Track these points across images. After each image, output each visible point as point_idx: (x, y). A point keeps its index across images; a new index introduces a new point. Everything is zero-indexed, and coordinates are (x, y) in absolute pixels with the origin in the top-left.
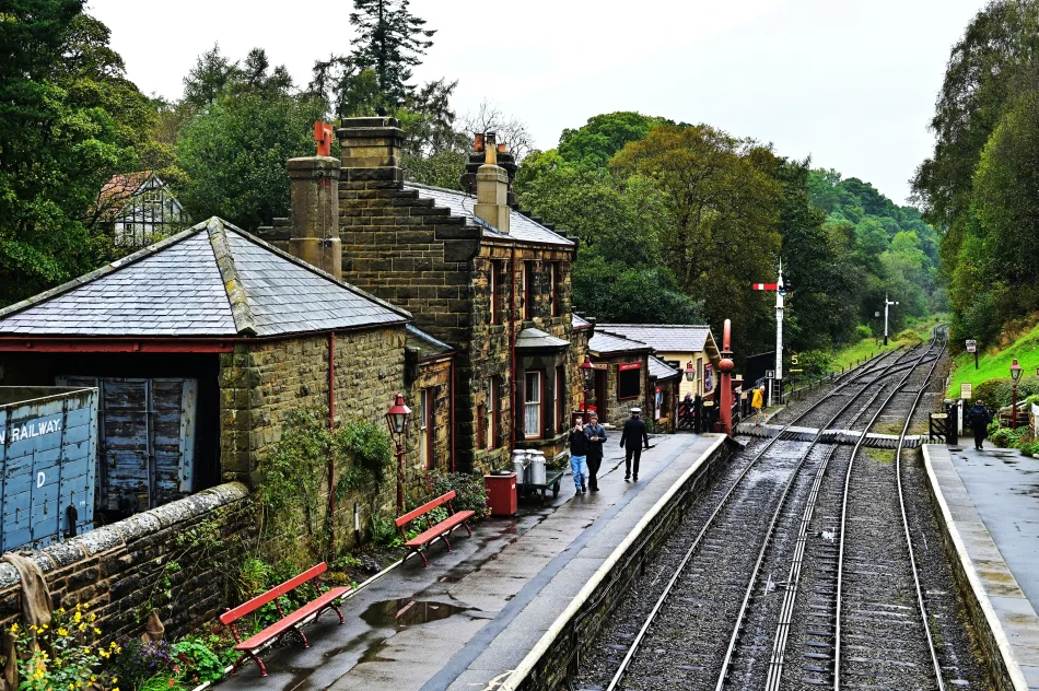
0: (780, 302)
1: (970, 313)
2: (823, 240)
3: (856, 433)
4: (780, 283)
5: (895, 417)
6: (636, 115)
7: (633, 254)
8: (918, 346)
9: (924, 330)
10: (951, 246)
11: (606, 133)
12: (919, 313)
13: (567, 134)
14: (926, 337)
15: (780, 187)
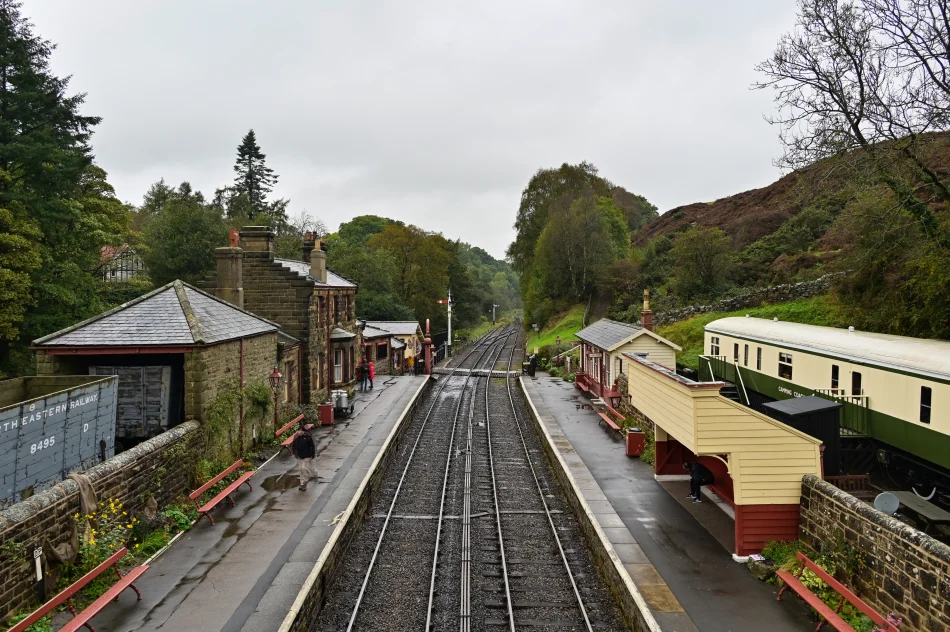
0: (449, 309)
1: (535, 313)
2: (467, 278)
3: (488, 371)
4: (450, 300)
5: (503, 362)
6: (375, 217)
7: (381, 288)
8: (508, 325)
9: (510, 317)
10: (525, 281)
11: (361, 225)
12: (508, 309)
13: (342, 225)
14: (512, 320)
15: (446, 254)
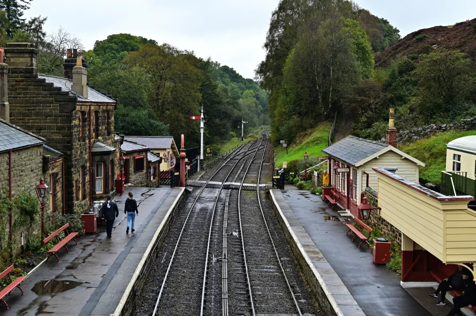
0: (202, 125)
1: (283, 129)
2: (217, 96)
3: (239, 184)
4: (202, 116)
5: (253, 175)
6: (129, 35)
7: (136, 104)
8: (256, 141)
9: (257, 133)
10: (273, 99)
11: (116, 43)
12: (254, 126)
13: (97, 43)
14: (259, 136)
15: (199, 72)
